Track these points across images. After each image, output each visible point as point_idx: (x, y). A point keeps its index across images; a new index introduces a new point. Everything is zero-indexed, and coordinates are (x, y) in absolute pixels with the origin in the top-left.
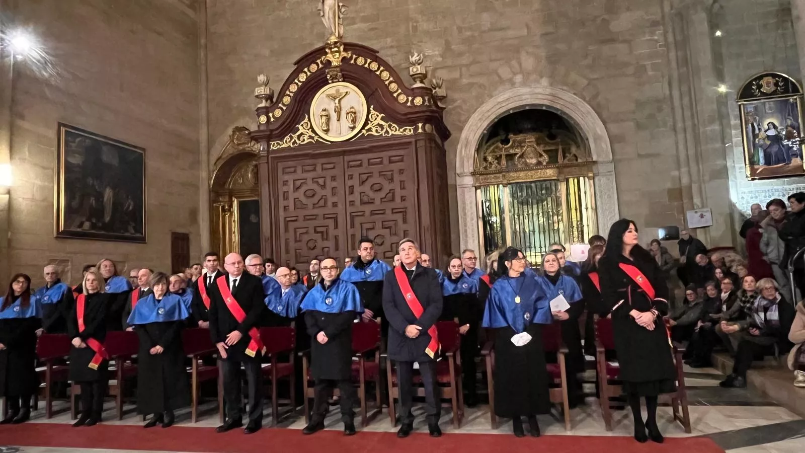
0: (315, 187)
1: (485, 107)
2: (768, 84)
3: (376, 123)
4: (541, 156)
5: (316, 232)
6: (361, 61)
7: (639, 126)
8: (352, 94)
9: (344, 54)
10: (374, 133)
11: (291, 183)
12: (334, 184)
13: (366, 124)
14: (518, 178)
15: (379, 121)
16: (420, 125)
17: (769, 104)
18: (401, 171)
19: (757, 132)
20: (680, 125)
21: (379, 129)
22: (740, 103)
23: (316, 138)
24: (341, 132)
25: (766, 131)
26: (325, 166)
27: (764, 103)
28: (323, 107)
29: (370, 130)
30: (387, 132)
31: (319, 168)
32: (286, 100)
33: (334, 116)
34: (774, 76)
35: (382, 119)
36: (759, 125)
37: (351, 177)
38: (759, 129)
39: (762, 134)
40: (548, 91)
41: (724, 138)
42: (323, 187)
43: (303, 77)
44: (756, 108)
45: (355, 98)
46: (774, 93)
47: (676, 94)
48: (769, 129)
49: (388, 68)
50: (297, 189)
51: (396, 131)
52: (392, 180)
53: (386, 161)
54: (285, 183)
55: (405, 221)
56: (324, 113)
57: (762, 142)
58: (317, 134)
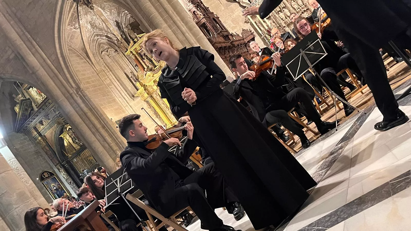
2: (46, 174)
17: (49, 180)
19: (51, 189)
22: (42, 182)
25: (53, 188)
27: (48, 180)
34: (46, 172)
36: (51, 187)
38: (51, 188)
39: (53, 190)
44: (47, 182)
46: (49, 177)
48: (54, 187)
57: (54, 192)
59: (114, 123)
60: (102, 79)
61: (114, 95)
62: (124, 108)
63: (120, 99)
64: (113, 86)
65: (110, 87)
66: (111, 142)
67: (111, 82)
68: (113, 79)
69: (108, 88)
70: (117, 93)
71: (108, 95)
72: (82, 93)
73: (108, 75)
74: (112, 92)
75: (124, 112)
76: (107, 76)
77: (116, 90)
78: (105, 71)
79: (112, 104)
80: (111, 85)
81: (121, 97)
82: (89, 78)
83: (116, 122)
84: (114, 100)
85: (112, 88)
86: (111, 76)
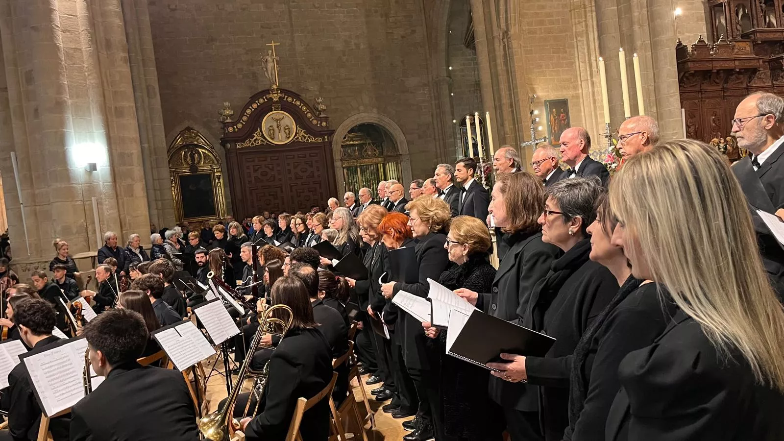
0: (267, 170)
1: (345, 123)
3: (301, 134)
4: (375, 151)
5: (270, 195)
6: (290, 99)
7: (420, 137)
8: (286, 119)
9: (280, 95)
10: (300, 140)
11: (252, 168)
12: (279, 168)
13: (296, 135)
14: (364, 162)
15: (302, 133)
16: (326, 137)
18: (316, 162)
20: (437, 137)
21: (303, 138)
22: (461, 128)
23: (266, 141)
24: (281, 139)
26: (273, 158)
28: (270, 125)
29: (298, 138)
30: (308, 140)
31: (269, 160)
32: (245, 118)
33: (277, 130)
35: (304, 132)
37: (289, 164)
40: (377, 116)
41: (455, 145)
42: (272, 169)
43: (255, 106)
45: (288, 120)
47: (435, 122)
49: (306, 104)
50: (256, 171)
51: (313, 140)
52: (311, 166)
53: (308, 156)
54: (248, 168)
55: (320, 188)
56: (271, 128)
58: (266, 139)
59: (541, 102)
60: (573, 20)
61: (576, 55)
62: (579, 83)
63: (581, 64)
64: (585, 39)
65: (579, 38)
66: (508, 133)
67: (585, 32)
68: (591, 26)
69: (575, 39)
70: (584, 53)
71: (566, 52)
72: (508, 43)
73: (588, 18)
74: (576, 49)
75: (575, 88)
76: (586, 16)
77: (585, 47)
78: (588, 9)
79: (561, 69)
80: (581, 37)
81: (587, 62)
82: (550, 15)
83: (545, 101)
84: (572, 64)
85: (580, 41)
86: (591, 20)
